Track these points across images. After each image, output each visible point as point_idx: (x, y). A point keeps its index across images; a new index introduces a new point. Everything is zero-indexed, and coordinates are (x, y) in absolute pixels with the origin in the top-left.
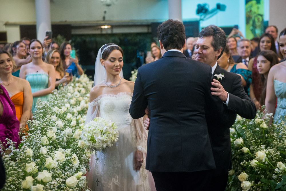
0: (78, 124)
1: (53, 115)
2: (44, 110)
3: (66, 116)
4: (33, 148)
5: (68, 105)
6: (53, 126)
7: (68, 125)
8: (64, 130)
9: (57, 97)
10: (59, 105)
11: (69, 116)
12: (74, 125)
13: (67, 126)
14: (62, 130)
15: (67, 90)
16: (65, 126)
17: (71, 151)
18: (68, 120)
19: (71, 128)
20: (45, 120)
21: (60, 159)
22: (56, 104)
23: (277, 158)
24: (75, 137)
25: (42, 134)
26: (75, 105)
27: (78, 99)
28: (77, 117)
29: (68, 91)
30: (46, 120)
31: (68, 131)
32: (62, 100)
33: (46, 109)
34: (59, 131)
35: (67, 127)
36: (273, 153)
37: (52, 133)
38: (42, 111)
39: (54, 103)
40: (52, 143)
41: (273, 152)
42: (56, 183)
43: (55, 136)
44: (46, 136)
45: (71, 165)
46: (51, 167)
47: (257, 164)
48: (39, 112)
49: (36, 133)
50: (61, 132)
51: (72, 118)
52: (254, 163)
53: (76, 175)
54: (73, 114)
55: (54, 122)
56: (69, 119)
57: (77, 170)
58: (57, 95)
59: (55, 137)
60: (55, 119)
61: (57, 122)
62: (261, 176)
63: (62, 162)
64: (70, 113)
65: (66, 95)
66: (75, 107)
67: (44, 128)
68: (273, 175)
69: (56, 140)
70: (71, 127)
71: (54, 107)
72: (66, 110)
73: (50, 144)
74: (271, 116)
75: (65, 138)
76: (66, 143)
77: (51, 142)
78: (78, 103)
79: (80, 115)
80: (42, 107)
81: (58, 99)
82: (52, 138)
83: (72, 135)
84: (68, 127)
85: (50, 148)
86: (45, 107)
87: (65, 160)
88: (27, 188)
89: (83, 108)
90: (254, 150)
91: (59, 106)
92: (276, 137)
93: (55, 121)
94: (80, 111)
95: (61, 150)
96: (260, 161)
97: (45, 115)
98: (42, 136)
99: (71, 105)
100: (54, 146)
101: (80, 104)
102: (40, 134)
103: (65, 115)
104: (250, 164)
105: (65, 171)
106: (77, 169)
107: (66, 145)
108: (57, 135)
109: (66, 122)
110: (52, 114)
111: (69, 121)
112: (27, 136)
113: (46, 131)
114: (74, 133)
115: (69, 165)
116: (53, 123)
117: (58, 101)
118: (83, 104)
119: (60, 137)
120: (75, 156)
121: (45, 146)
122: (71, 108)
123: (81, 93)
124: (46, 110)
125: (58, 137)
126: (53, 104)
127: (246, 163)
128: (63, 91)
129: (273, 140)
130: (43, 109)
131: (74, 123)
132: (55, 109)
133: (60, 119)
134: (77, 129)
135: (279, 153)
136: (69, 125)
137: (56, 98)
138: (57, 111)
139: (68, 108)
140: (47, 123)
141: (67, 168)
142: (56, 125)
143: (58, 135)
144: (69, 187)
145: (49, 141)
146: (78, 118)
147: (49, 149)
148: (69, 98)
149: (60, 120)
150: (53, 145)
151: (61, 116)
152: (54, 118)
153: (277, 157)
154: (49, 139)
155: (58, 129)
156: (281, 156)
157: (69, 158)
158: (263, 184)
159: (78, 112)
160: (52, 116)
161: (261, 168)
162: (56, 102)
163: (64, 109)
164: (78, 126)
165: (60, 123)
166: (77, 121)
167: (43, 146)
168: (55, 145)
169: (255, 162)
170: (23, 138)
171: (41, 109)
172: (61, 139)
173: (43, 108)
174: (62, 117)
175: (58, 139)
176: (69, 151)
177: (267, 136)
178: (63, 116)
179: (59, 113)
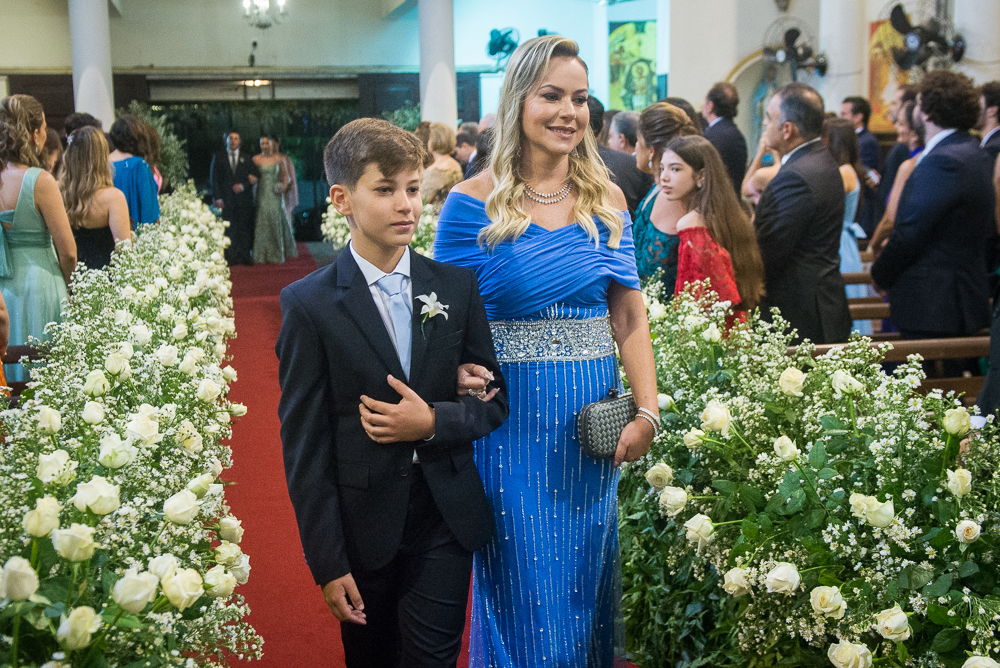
0: (191, 333)
1: (121, 308)
2: (96, 293)
3: (159, 311)
4: (62, 404)
5: (162, 282)
6: (121, 339)
7: (164, 335)
8: (155, 350)
9: (130, 260)
10: (138, 280)
11: (166, 311)
12: (182, 337)
13: (162, 338)
14: (148, 352)
15: (157, 240)
16: (156, 341)
17: (178, 411)
18: (164, 323)
19: (173, 344)
20: (98, 322)
21: (146, 437)
22: (127, 277)
23: (757, 424)
24: (186, 370)
25: (90, 363)
26: (183, 281)
27: (189, 265)
28: (187, 313)
29: (163, 245)
30: (102, 321)
31: (166, 353)
32: (146, 269)
33: (100, 291)
34: (139, 354)
35: (161, 341)
36: (745, 410)
37: (119, 360)
38: (90, 297)
39: (123, 275)
40: (120, 387)
41: (746, 405)
42: (134, 512)
43: (129, 367)
44: (103, 369)
45: (177, 450)
46: (118, 462)
47: (701, 441)
48: (81, 299)
49: (72, 359)
50: (147, 355)
51: (174, 317)
52: (692, 437)
53: (193, 483)
54: (177, 305)
55: (124, 328)
56: (167, 319)
57: (197, 467)
58: (131, 255)
59: (128, 371)
60: (127, 318)
61: (133, 329)
62: (711, 473)
63: (150, 446)
64: (169, 303)
65: (156, 255)
66: (181, 285)
67: (94, 346)
68: (751, 470)
69: (132, 380)
70: (173, 341)
71: (124, 287)
72: (156, 293)
73: (115, 392)
74: (726, 309)
75: (157, 374)
76: (160, 389)
77: (117, 384)
78: (189, 276)
79: (195, 309)
80: (88, 285)
81: (133, 265)
82: (119, 374)
83: (178, 365)
84: (165, 342)
85: (115, 403)
86: (98, 285)
87: (160, 438)
88: (40, 535)
89: (204, 289)
90: (686, 401)
91: (138, 283)
92: (745, 365)
93: (125, 325)
94: (194, 299)
95: (146, 409)
96: (714, 433)
97: (97, 307)
98: (91, 370)
99: (170, 282)
100: (124, 396)
101: (194, 279)
102: (83, 363)
103: (154, 309)
104: (682, 441)
105: (159, 469)
106: (196, 462)
107: (161, 393)
108: (134, 365)
109: (158, 327)
110: (119, 305)
111: (168, 326)
112: (43, 369)
113: (100, 355)
114: (181, 357)
115: (172, 450)
116: (120, 330)
117: (134, 271)
118: (203, 280)
119: (144, 371)
120: (187, 425)
121: (100, 399)
122: (172, 288)
123: (197, 249)
124: (100, 295)
125: (136, 371)
126: (119, 277)
127: (669, 437)
128: (146, 245)
129: (738, 374)
130: (91, 292)
131: (180, 330)
132: (127, 291)
133: (140, 319)
134: (191, 347)
135: (759, 410)
136: (168, 336)
137: (127, 263)
138: (131, 297)
139: (162, 290)
140: (102, 330)
141: (164, 463)
142: (129, 337)
143: (136, 364)
144: (174, 523)
145: (112, 384)
146: (190, 317)
147: (111, 406)
148: (164, 263)
149: (140, 321)
150: (124, 393)
151: (142, 309)
152: (123, 316)
153: (755, 421)
154: (112, 377)
155: (136, 349)
156: (766, 418)
157: (170, 431)
158: (717, 493)
159: (190, 299)
160: (118, 311)
161: (709, 452)
162: (128, 271)
163: (151, 292)
164: (192, 338)
165: (143, 332)
166: (189, 323)
167: (93, 397)
168: (129, 393)
169: (698, 436)
170: (34, 373)
171: (85, 292)
172: (145, 376)
173: (91, 290)
174: (146, 314)
175: (137, 376)
176: (170, 409)
177: (721, 364)
178: (151, 311)
179: (136, 303)
